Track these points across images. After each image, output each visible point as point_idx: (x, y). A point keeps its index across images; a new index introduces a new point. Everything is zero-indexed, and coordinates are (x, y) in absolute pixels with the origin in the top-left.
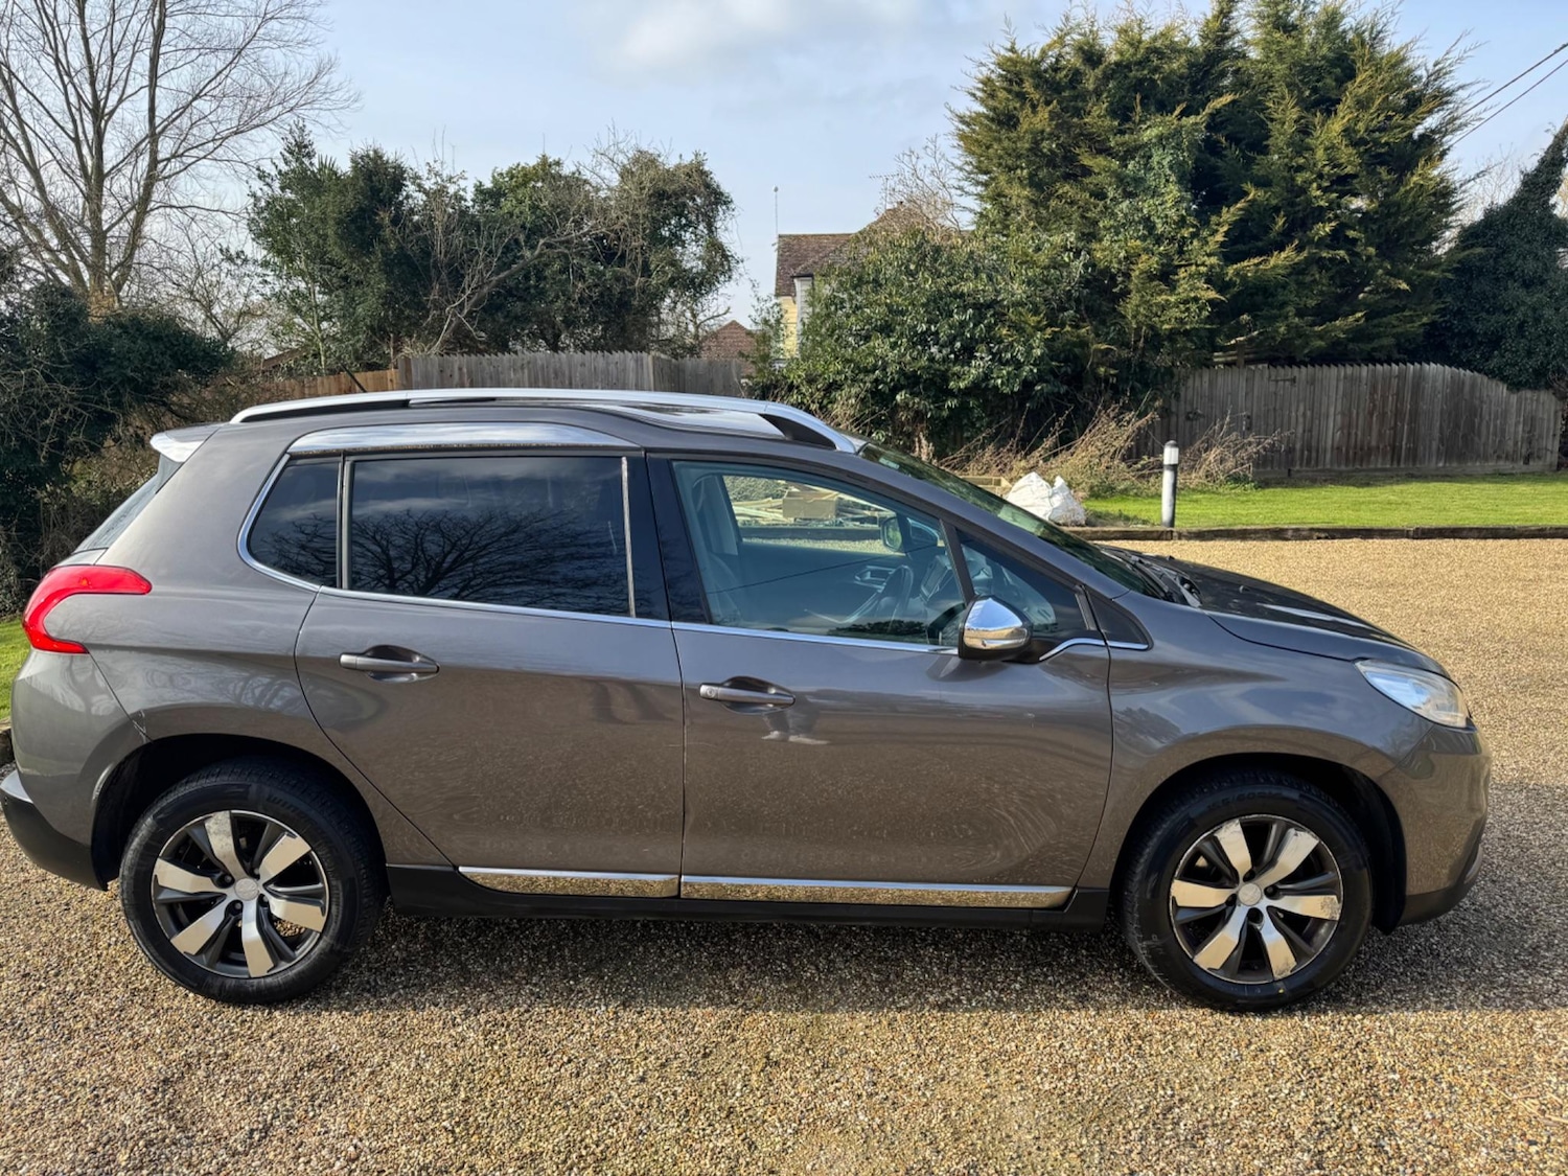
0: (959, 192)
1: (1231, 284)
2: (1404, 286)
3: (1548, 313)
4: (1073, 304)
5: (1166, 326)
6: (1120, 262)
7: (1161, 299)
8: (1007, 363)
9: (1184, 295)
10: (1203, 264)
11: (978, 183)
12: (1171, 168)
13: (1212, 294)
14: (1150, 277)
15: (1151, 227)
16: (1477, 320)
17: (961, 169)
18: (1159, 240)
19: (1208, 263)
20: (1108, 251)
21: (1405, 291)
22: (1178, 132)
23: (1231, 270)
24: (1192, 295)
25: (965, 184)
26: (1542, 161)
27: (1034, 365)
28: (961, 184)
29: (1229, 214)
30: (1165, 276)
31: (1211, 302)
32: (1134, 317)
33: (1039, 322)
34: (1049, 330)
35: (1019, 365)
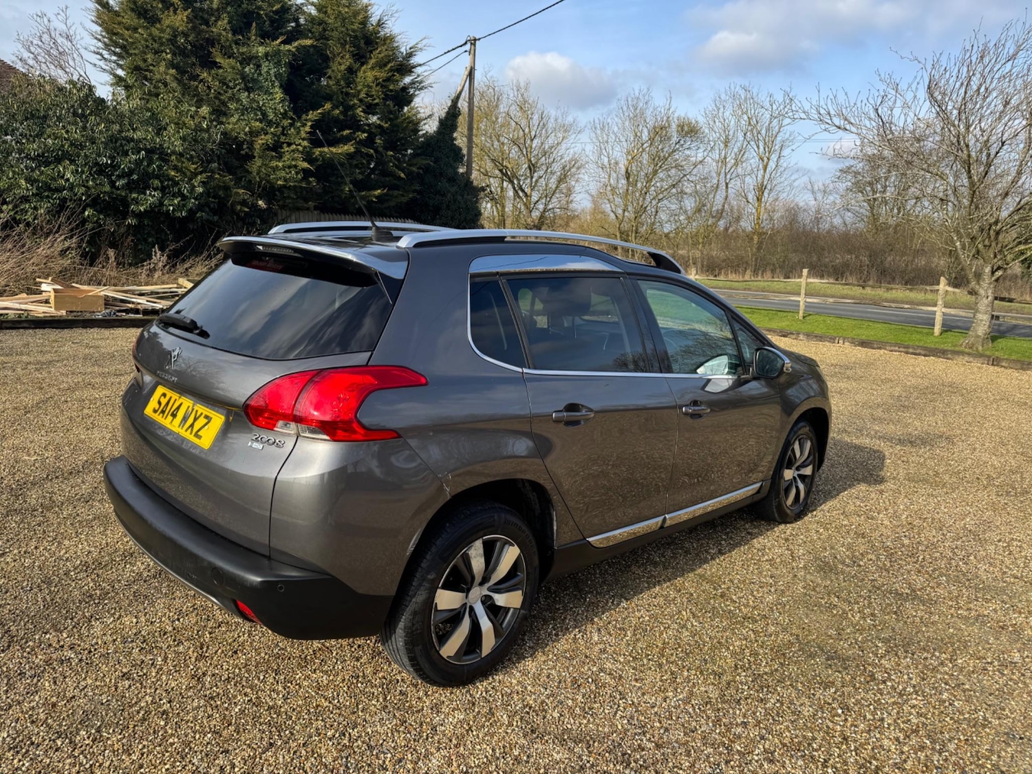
0: (99, 57)
1: (316, 159)
2: (402, 175)
3: (459, 198)
4: (216, 158)
5: (279, 182)
6: (246, 134)
7: (274, 164)
8: (174, 196)
9: (288, 163)
10: (300, 145)
11: (115, 54)
12: (275, 76)
13: (306, 165)
14: (267, 148)
15: (264, 114)
16: (429, 197)
17: (100, 40)
18: (270, 123)
19: (303, 144)
20: (236, 124)
21: (403, 179)
22: (278, 53)
23: (317, 151)
24: (294, 163)
25: (105, 53)
26: (448, 113)
27: (196, 199)
28: (101, 51)
29: (313, 115)
30: (276, 148)
31: (304, 170)
32: (258, 174)
33: (196, 169)
34: (204, 175)
35: (184, 197)
